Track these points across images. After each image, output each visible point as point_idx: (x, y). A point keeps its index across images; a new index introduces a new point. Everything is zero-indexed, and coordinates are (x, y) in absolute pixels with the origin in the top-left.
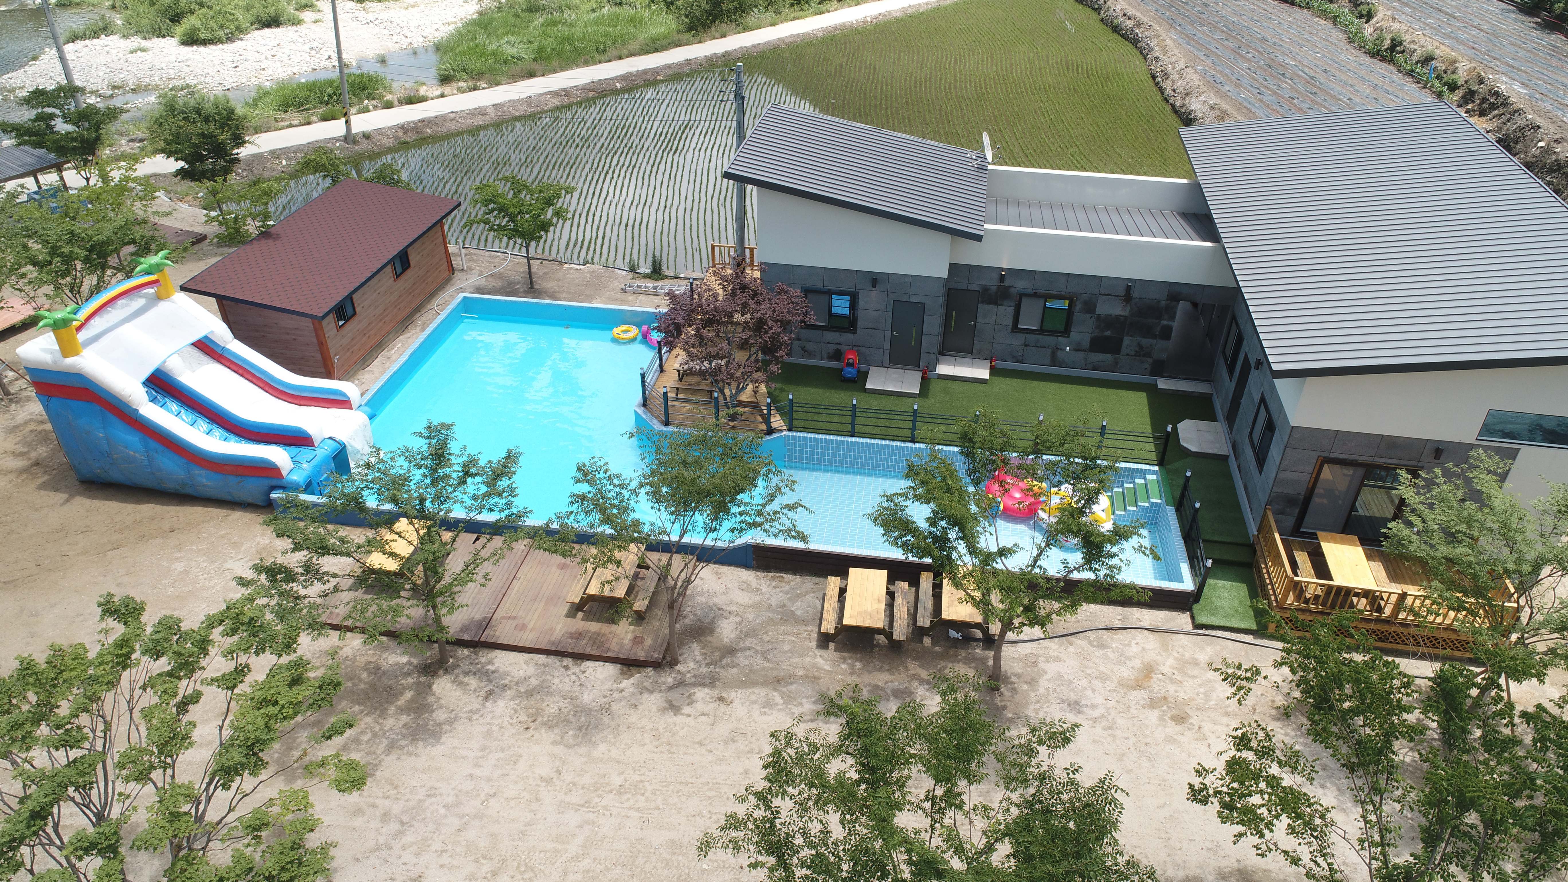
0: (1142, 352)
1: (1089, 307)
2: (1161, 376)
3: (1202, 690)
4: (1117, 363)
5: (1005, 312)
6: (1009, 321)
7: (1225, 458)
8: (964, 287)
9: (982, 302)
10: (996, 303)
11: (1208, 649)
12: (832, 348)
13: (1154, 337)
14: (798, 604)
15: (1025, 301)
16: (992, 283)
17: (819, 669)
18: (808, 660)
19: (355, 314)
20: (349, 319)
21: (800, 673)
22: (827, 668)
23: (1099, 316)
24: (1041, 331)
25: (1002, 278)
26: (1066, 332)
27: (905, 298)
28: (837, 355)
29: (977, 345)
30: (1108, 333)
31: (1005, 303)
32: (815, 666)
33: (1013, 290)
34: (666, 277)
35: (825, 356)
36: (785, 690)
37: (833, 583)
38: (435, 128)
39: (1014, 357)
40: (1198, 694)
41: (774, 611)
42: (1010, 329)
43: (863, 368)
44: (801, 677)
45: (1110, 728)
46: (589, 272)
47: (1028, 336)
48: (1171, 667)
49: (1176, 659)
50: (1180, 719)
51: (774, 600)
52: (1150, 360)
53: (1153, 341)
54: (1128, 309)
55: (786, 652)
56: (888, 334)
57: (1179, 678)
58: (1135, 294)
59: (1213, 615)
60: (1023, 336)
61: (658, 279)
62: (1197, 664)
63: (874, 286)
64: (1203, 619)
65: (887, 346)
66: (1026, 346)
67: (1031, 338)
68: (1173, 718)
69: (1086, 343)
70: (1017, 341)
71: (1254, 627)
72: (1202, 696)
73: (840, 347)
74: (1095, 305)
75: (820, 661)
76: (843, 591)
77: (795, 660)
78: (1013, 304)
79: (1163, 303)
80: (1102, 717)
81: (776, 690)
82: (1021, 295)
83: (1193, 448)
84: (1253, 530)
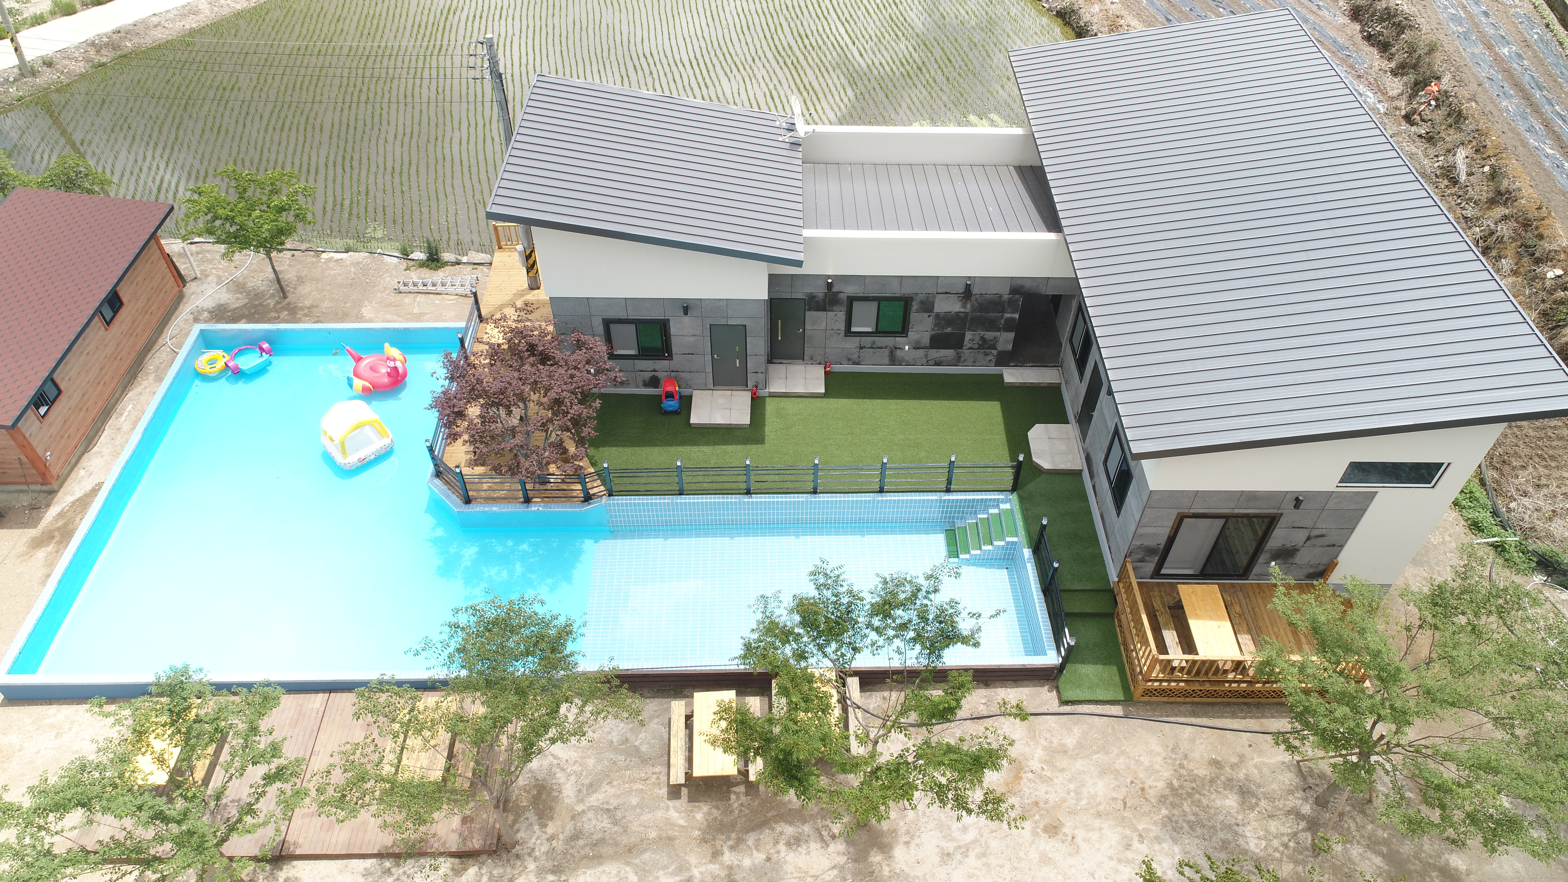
0: (985, 345)
1: (927, 306)
2: (1007, 365)
3: (1072, 787)
4: (960, 357)
5: (836, 318)
6: (842, 326)
7: (1079, 473)
8: (788, 296)
9: (809, 310)
10: (824, 310)
11: (1076, 730)
12: (647, 375)
13: (999, 330)
14: (642, 735)
15: (856, 305)
16: (819, 291)
17: (673, 825)
18: (659, 814)
19: (60, 392)
20: (53, 402)
21: (653, 834)
22: (682, 822)
23: (938, 316)
24: (877, 332)
25: (830, 286)
26: (904, 331)
27: (723, 322)
28: (654, 382)
29: (808, 352)
30: (949, 330)
31: (835, 308)
32: (669, 823)
33: (841, 296)
34: (446, 264)
35: (641, 383)
36: (637, 861)
37: (678, 707)
38: (136, 40)
39: (849, 359)
40: (1068, 793)
41: (616, 751)
42: (843, 333)
43: (685, 392)
44: (654, 841)
45: (984, 855)
46: (353, 264)
47: (862, 338)
48: (1041, 761)
49: (1045, 748)
50: (1053, 830)
51: (614, 734)
52: (994, 352)
53: (997, 334)
54: (969, 306)
55: (634, 808)
56: (708, 358)
57: (1048, 774)
58: (975, 291)
59: (1079, 686)
60: (857, 339)
61: (437, 268)
62: (1065, 752)
63: (686, 313)
64: (1069, 695)
65: (709, 369)
66: (861, 348)
67: (867, 340)
68: (1046, 830)
69: (926, 341)
70: (852, 344)
71: (1121, 697)
72: (1073, 794)
73: (656, 374)
74: (933, 304)
75: (673, 814)
76: (689, 718)
77: (645, 817)
78: (844, 309)
79: (1006, 297)
80: (975, 841)
81: (628, 864)
82: (851, 300)
83: (1046, 465)
84: (1113, 577)
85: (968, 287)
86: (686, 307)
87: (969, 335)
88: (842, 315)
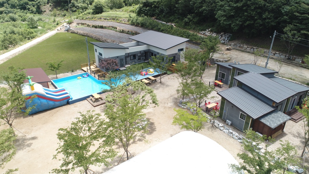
2: (145, 61)
4: (141, 61)
24: (133, 59)
25: (128, 54)
39: (131, 63)
42: (130, 60)
54: (141, 54)
56: (120, 63)
69: (138, 59)
71: (172, 73)
74: (138, 55)
82: (131, 56)
85: (140, 52)
86: (118, 57)
87: (141, 58)
88: (130, 58)
